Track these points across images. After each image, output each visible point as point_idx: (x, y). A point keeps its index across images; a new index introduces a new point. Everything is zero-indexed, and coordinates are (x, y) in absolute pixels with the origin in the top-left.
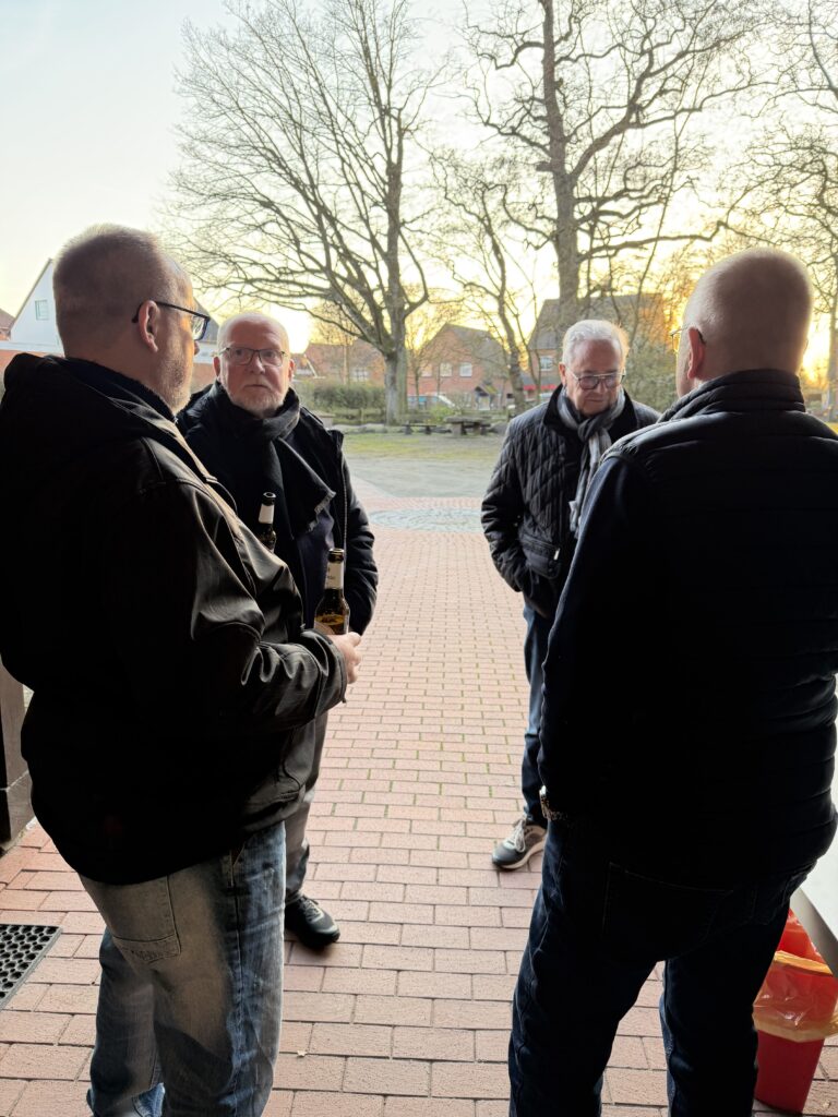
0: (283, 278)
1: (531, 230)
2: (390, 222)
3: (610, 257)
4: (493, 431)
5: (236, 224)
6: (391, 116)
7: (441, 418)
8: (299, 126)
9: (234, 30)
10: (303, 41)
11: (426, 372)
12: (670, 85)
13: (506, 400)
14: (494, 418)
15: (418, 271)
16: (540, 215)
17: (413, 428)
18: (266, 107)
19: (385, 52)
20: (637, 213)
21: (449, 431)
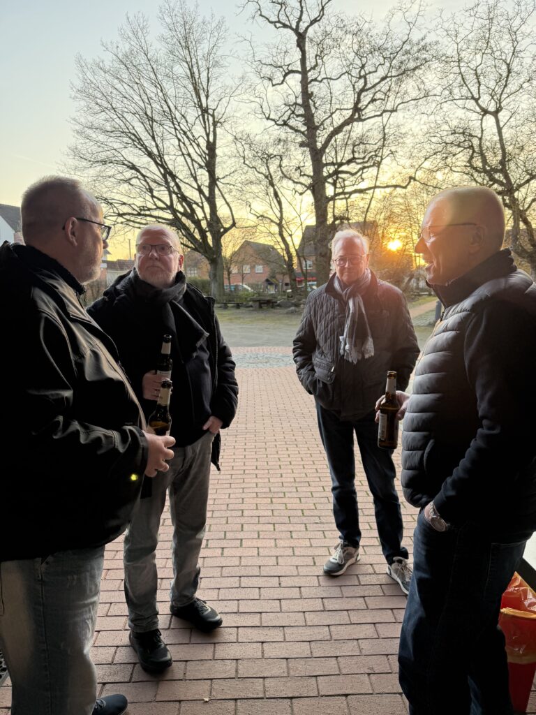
0: (143, 212)
1: (297, 183)
2: (210, 178)
3: (346, 199)
4: (279, 305)
5: (112, 179)
6: (209, 114)
7: (246, 299)
8: (152, 120)
9: (109, 60)
10: (153, 68)
11: (234, 270)
12: (378, 96)
13: (285, 287)
14: (279, 297)
15: (228, 208)
16: (302, 173)
17: (229, 305)
18: (130, 107)
19: (204, 75)
20: (360, 172)
21: (251, 306)
